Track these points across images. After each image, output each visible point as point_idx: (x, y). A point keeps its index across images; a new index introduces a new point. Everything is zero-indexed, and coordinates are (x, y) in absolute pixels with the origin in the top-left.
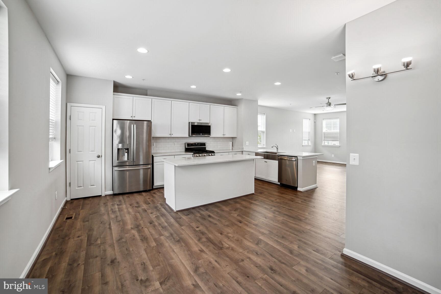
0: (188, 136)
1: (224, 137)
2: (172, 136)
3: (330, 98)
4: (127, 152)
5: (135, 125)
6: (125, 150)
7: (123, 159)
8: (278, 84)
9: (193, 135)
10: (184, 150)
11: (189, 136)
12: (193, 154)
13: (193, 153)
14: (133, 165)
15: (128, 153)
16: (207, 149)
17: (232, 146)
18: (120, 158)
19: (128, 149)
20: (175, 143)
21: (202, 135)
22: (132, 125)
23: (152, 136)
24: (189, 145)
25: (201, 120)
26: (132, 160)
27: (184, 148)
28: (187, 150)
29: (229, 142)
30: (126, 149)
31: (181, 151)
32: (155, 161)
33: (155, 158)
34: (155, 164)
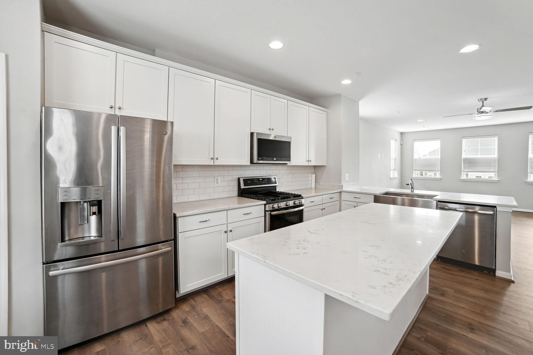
0: (249, 164)
1: (310, 165)
2: (217, 163)
3: (486, 99)
4: (94, 213)
5: (122, 129)
6: (91, 206)
7: (83, 232)
8: (470, 48)
9: (260, 160)
10: (236, 193)
11: (252, 162)
12: (265, 205)
13: (265, 202)
14: (119, 251)
15: (99, 213)
16: (278, 190)
17: (316, 182)
18: (72, 230)
19: (99, 204)
20: (217, 180)
21: (276, 160)
22: (114, 129)
23: (174, 163)
24: (247, 181)
25: (273, 130)
26: (113, 235)
27: (236, 188)
28: (243, 193)
29: (311, 174)
30: (92, 204)
31: (229, 196)
32: (180, 228)
33: (180, 221)
34: (180, 237)
